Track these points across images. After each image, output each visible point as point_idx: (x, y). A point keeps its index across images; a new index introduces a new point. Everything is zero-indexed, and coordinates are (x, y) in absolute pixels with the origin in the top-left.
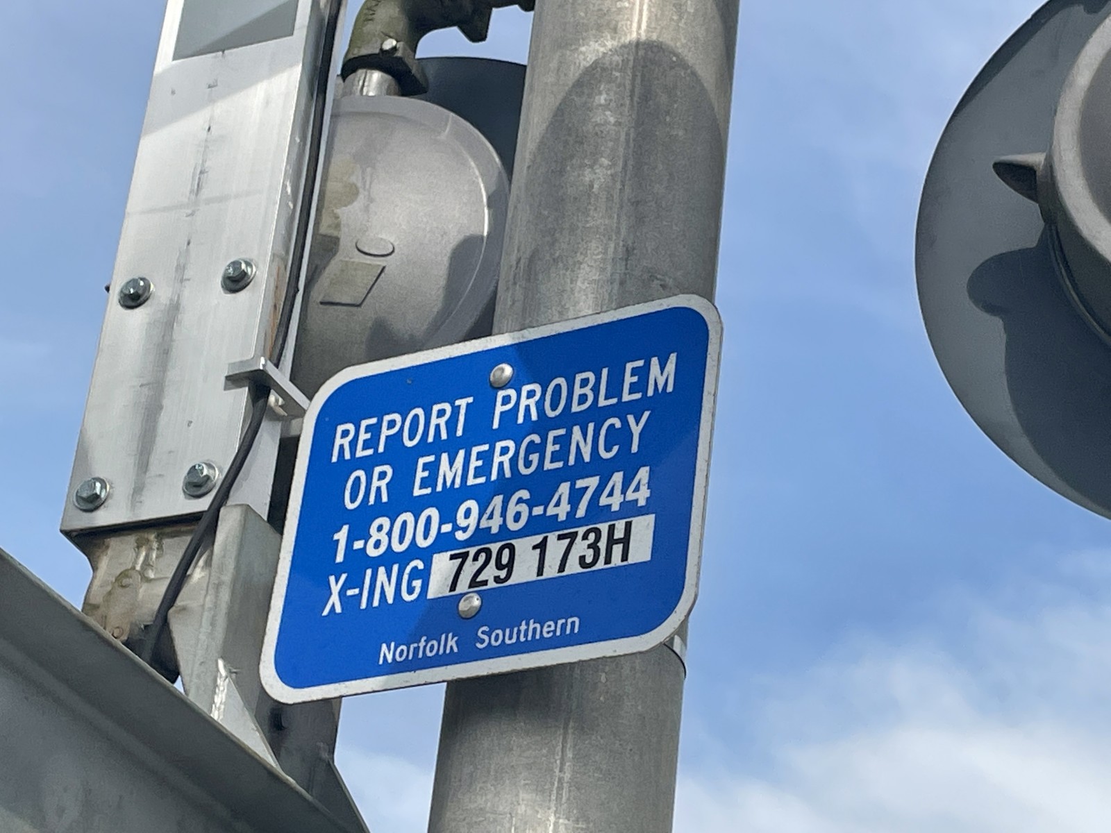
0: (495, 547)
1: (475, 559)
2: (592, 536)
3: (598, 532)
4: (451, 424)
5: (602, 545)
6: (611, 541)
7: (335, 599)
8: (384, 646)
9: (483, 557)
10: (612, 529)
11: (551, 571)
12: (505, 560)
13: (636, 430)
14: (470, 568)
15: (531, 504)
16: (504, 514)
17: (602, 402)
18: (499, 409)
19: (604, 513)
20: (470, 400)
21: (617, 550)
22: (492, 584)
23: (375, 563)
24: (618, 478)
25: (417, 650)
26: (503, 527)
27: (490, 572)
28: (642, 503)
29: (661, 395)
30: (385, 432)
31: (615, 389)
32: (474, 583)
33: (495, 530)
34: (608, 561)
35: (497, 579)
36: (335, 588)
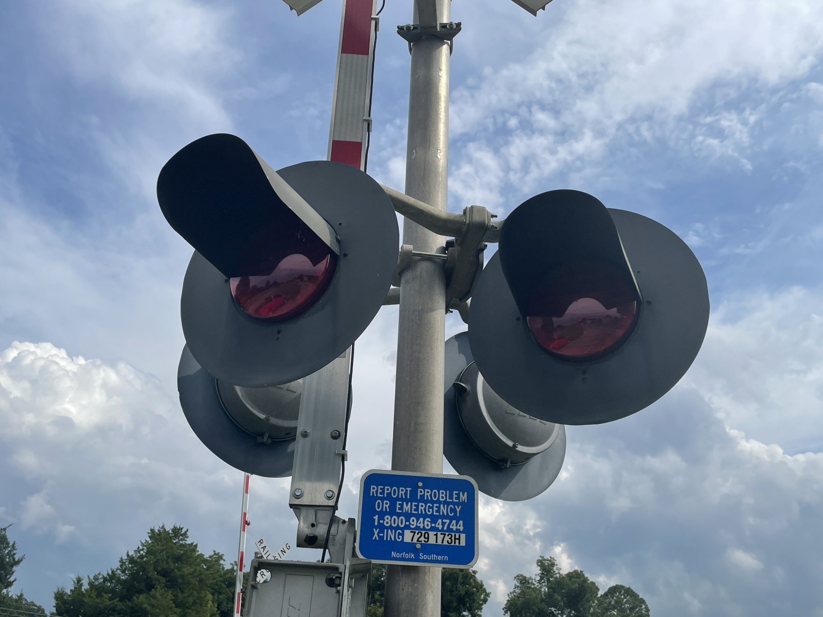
0: (423, 532)
1: (418, 534)
2: (450, 536)
3: (452, 535)
4: (406, 494)
5: (453, 538)
6: (455, 539)
7: (376, 535)
8: (393, 553)
9: (420, 534)
10: (455, 535)
11: (439, 542)
12: (426, 536)
13: (458, 510)
14: (416, 537)
15: (431, 523)
16: (424, 523)
17: (448, 500)
18: (419, 494)
19: (452, 530)
20: (410, 489)
21: (457, 541)
22: (423, 542)
23: (387, 528)
24: (454, 522)
25: (403, 555)
26: (424, 527)
27: (422, 539)
28: (461, 530)
29: (463, 502)
30: (386, 492)
31: (451, 497)
32: (418, 541)
33: (421, 527)
34: (455, 543)
35: (425, 541)
36: (376, 533)
